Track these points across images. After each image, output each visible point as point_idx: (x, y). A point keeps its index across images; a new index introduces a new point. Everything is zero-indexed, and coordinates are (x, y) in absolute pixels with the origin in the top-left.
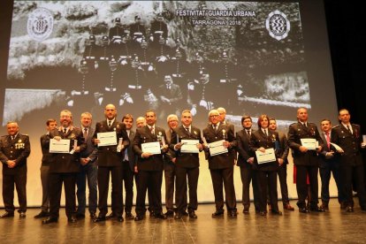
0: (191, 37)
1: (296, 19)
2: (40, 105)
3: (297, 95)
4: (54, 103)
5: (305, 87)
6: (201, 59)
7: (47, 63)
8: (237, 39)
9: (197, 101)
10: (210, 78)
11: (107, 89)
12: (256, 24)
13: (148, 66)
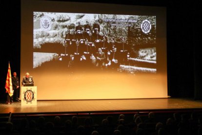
0: (110, 32)
1: (154, 24)
2: (48, 60)
3: (151, 57)
4: (54, 59)
5: (155, 54)
6: (113, 41)
7: (50, 41)
8: (128, 33)
9: (111, 59)
10: (117, 50)
11: (75, 54)
12: (137, 26)
13: (92, 44)
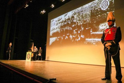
0: (80, 18)
4: (56, 40)
6: (82, 24)
7: (55, 32)
8: (91, 15)
9: (80, 36)
11: (63, 36)
12: (97, 7)
13: (70, 28)
